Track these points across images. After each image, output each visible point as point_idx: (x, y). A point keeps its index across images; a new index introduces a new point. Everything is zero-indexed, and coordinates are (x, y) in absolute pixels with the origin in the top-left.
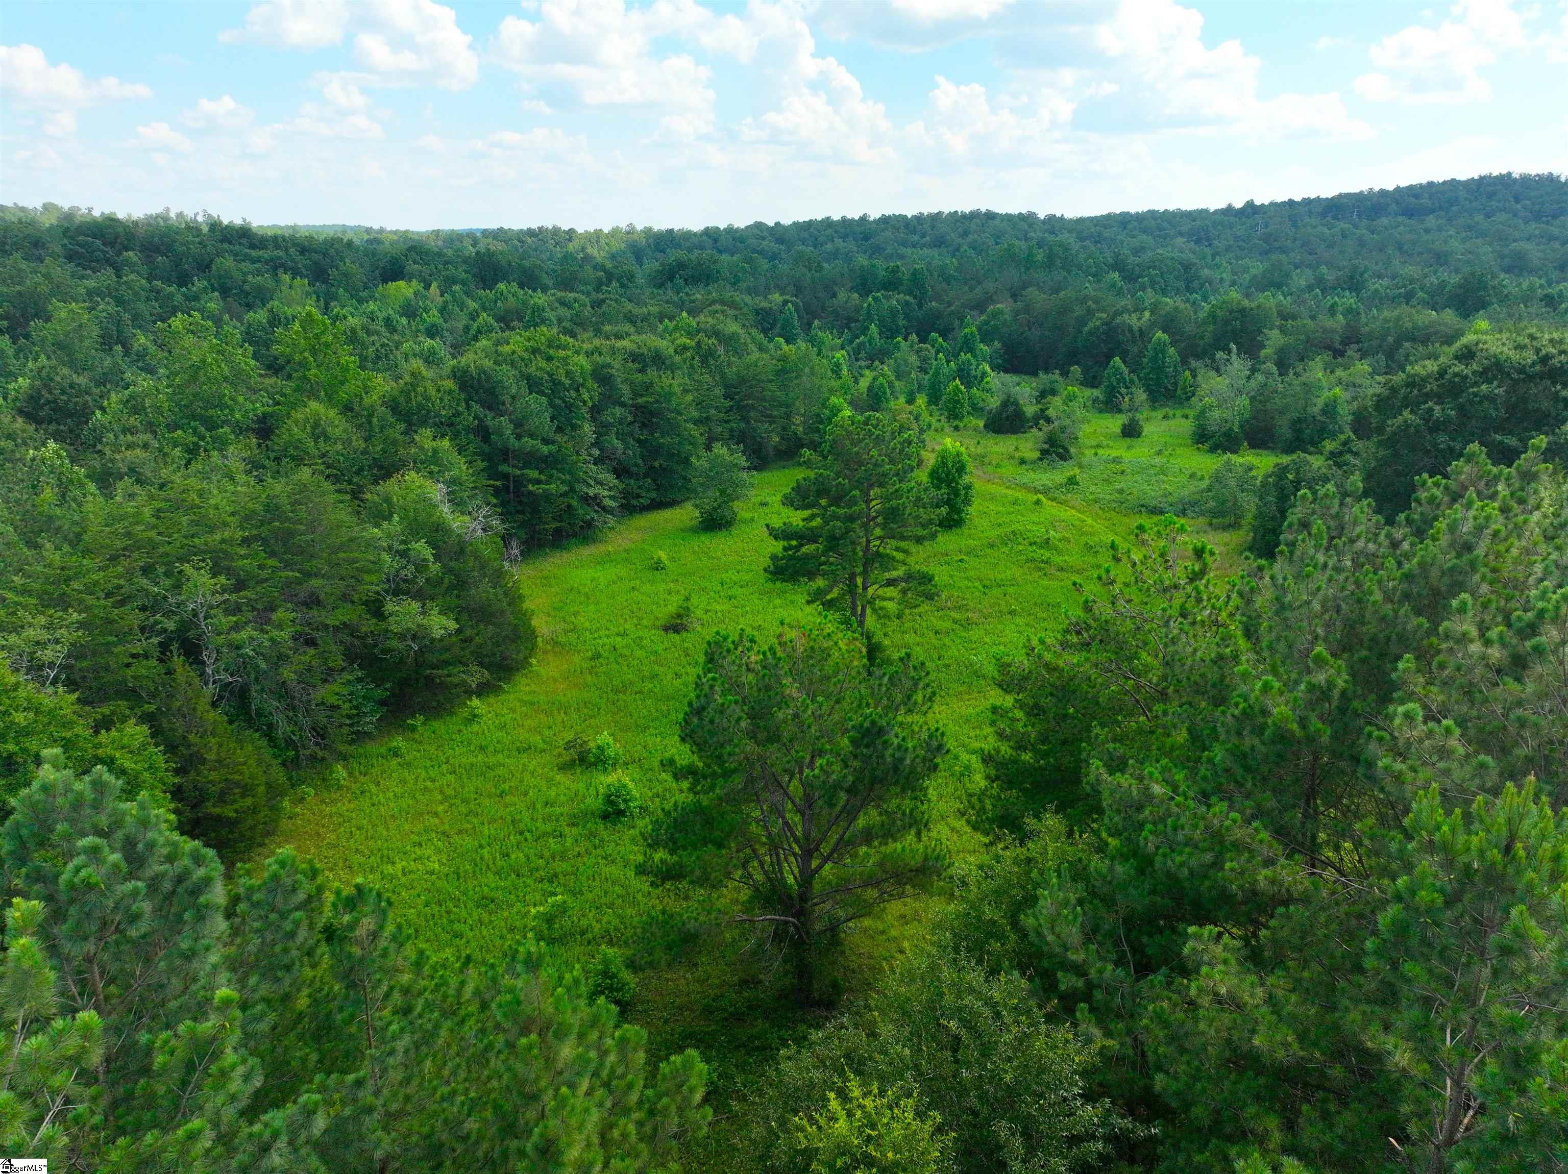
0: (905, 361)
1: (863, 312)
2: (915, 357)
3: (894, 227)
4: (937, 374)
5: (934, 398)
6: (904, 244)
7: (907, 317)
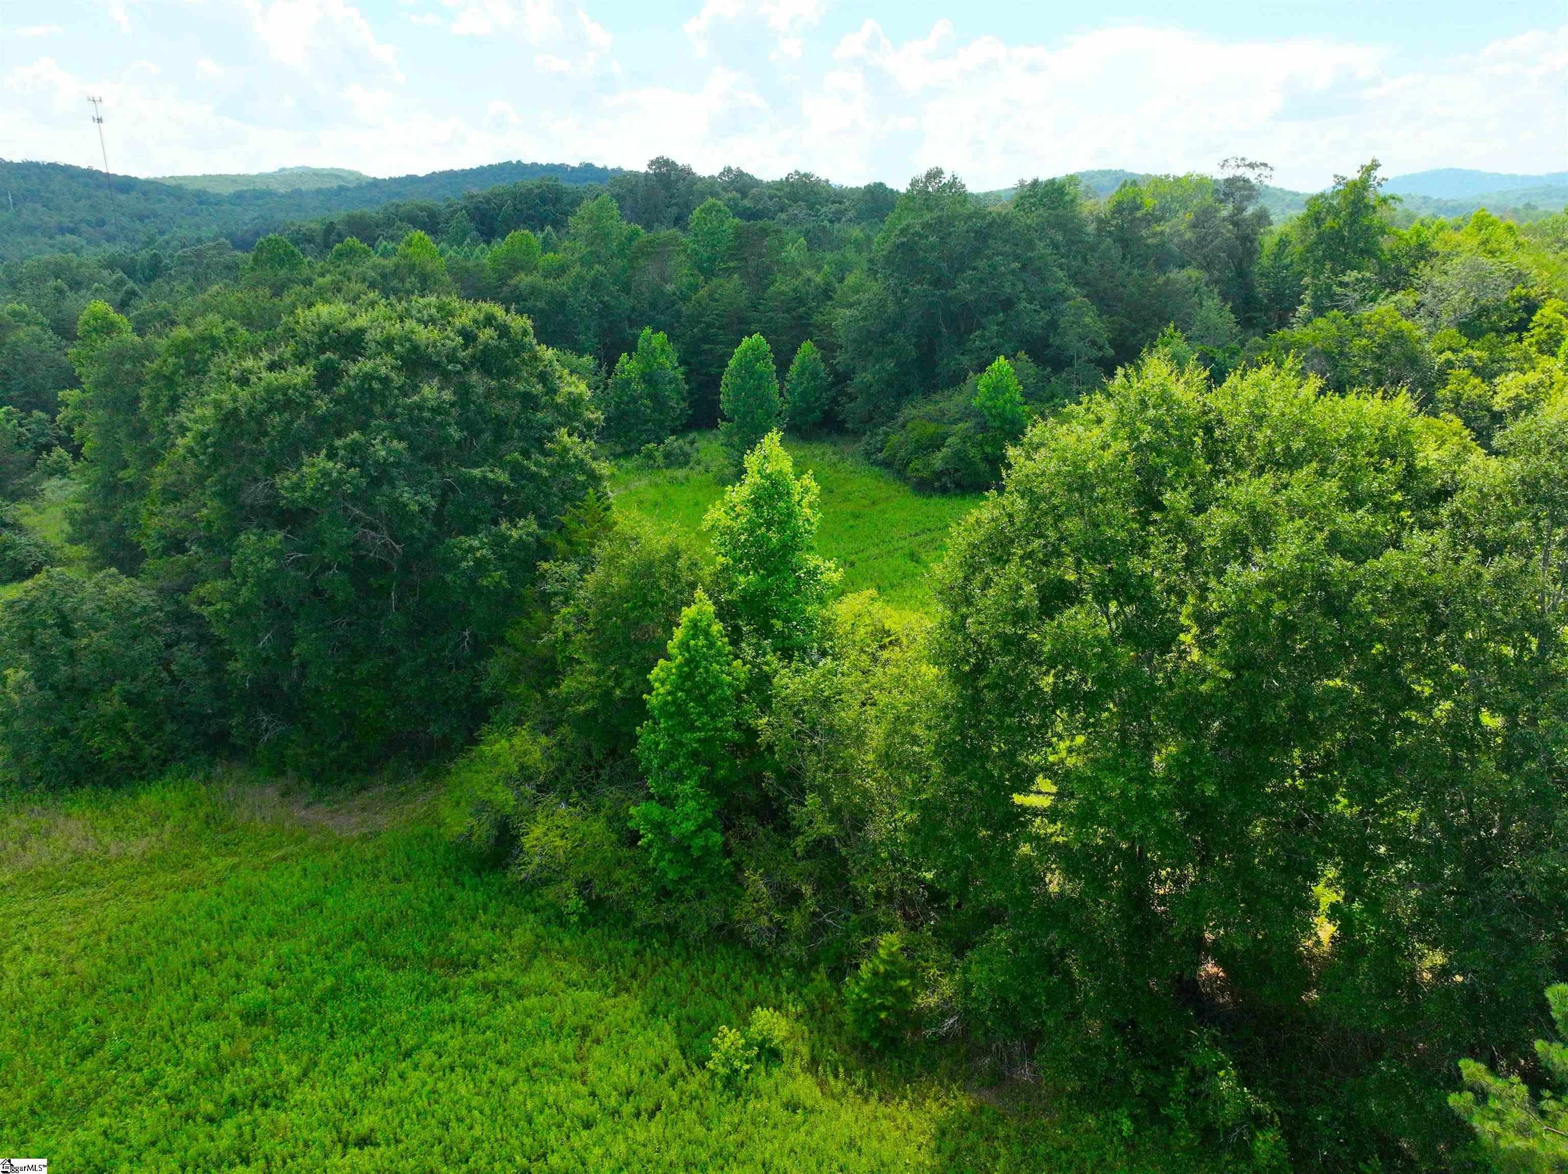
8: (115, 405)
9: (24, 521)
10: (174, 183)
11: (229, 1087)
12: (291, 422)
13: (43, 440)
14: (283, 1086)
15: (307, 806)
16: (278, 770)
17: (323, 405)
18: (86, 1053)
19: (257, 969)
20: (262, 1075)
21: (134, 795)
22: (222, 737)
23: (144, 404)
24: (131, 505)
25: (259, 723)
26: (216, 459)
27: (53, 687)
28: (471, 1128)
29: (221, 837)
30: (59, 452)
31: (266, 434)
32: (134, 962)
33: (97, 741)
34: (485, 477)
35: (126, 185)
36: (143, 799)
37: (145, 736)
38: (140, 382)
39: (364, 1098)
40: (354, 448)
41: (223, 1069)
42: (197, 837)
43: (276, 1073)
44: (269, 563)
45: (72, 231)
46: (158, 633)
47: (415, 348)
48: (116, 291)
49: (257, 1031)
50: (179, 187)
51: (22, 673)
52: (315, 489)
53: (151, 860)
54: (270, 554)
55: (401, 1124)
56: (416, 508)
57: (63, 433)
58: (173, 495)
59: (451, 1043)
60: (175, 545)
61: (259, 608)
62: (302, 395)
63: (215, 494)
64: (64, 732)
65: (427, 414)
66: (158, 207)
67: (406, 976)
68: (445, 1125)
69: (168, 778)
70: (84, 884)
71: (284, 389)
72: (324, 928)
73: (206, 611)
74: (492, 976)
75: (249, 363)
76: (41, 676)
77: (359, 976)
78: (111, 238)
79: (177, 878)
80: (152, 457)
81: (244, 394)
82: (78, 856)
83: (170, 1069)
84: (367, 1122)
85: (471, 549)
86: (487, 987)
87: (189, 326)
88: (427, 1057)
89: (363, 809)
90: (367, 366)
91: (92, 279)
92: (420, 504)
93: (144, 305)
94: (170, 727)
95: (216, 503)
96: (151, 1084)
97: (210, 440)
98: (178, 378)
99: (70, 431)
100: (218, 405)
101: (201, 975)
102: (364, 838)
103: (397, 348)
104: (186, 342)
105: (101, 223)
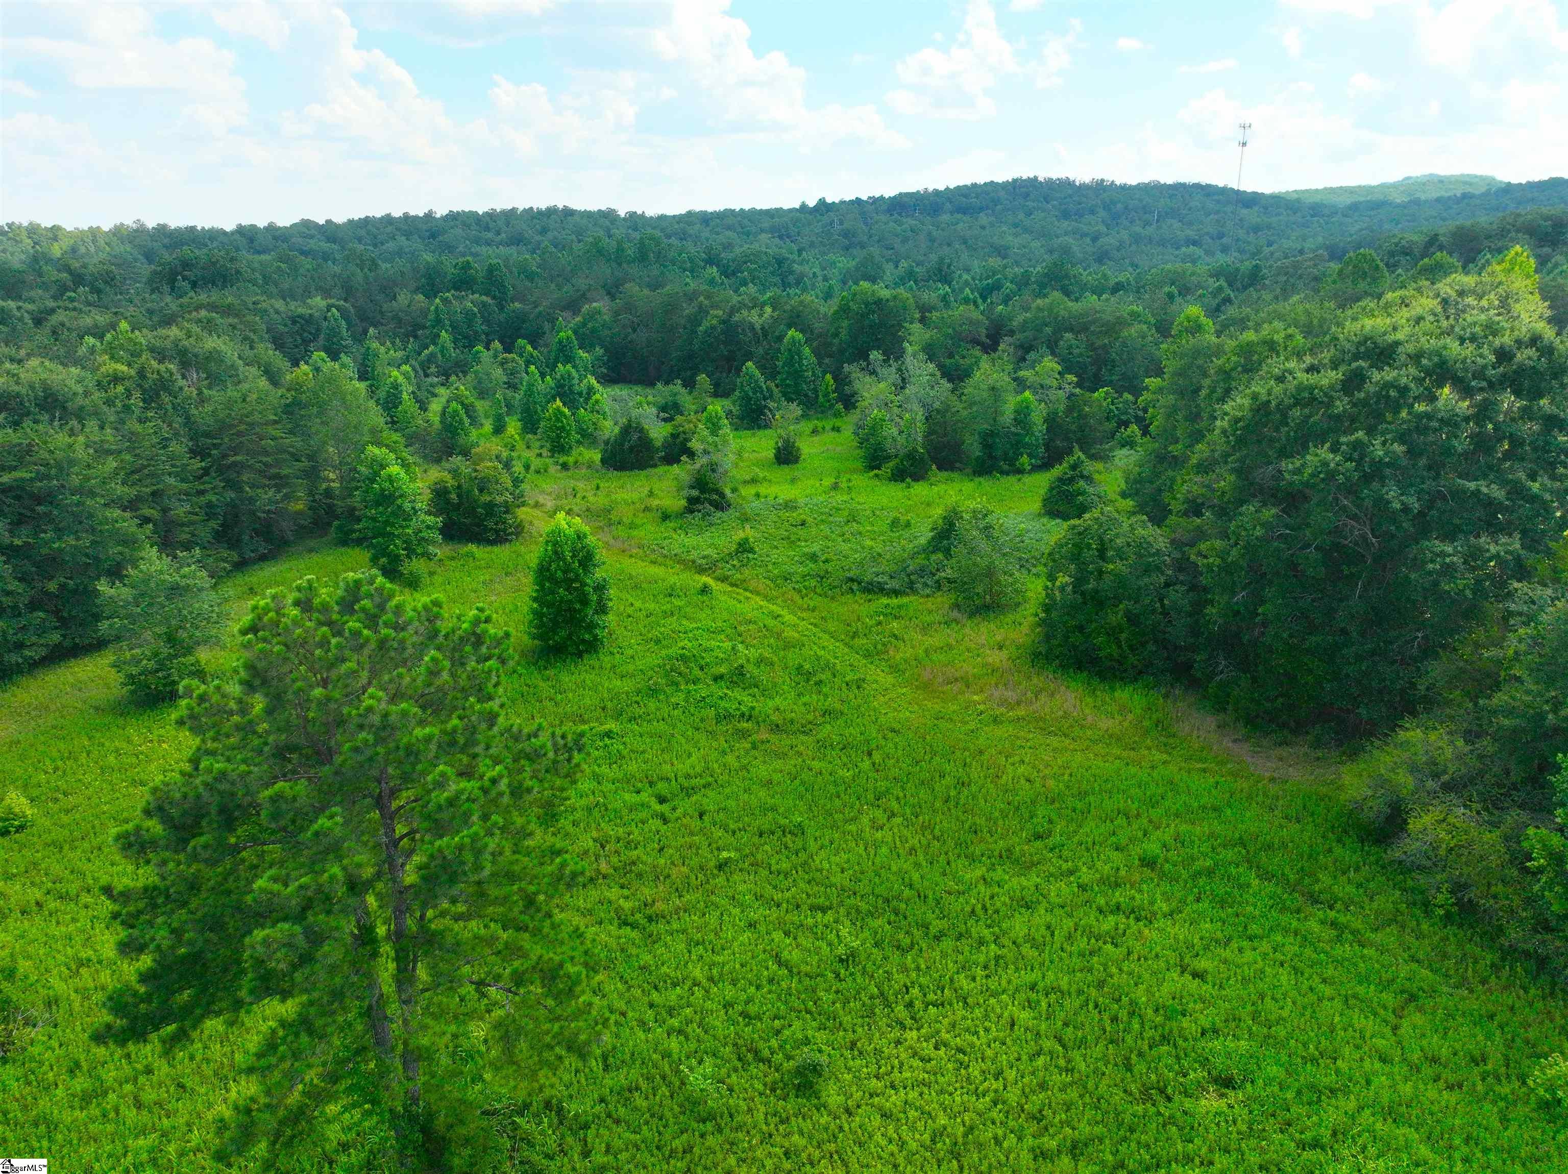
0: (488, 374)
1: (431, 316)
2: (500, 371)
3: (464, 224)
4: (530, 393)
5: (530, 425)
6: (477, 241)
7: (487, 321)
8: (1181, 393)
9: (1096, 476)
10: (1296, 196)
11: (1119, 896)
12: (1310, 417)
13: (1124, 417)
14: (1154, 914)
15: (1235, 741)
16: (1220, 706)
17: (1341, 405)
18: (1039, 837)
19: (1159, 833)
20: (1142, 900)
21: (1113, 689)
22: (1188, 667)
23: (1203, 393)
24: (1170, 473)
25: (1218, 664)
26: (1241, 442)
27: (1083, 594)
28: (1282, 1008)
29: (1163, 739)
30: (1134, 428)
31: (1287, 424)
32: (1082, 795)
33: (1100, 640)
34: (1478, 491)
35: (1251, 200)
36: (1117, 694)
37: (1132, 648)
38: (1205, 375)
39: (1206, 948)
40: (1357, 445)
41: (1117, 885)
42: (1146, 732)
43: (1152, 903)
44: (1259, 532)
45: (1195, 243)
46: (1162, 573)
47: (1443, 363)
48: (1215, 297)
49: (1147, 871)
50: (1298, 200)
51: (1067, 579)
52: (1313, 475)
53: (1111, 736)
54: (1262, 525)
55: (1228, 979)
56: (1398, 506)
57: (1140, 413)
58: (1204, 468)
59: (1287, 948)
60: (1195, 508)
61: (1242, 568)
62: (1326, 394)
63: (1233, 470)
64: (1081, 628)
65: (1435, 424)
66: (1274, 220)
67: (1270, 887)
68: (1262, 997)
69: (1140, 684)
70: (1066, 735)
71: (1311, 389)
72: (1218, 828)
73: (1200, 561)
74: (1342, 919)
75: (1292, 364)
76: (1079, 582)
77: (1233, 870)
78: (1225, 250)
79: (1125, 754)
80: (1197, 436)
81: (1278, 389)
82: (1066, 716)
83: (1084, 869)
84: (1203, 964)
85: (1443, 554)
86: (1334, 924)
87: (1256, 331)
88: (1265, 946)
89: (1281, 759)
90: (1389, 375)
91: (1199, 286)
92: (1403, 504)
93: (1231, 311)
94: (1151, 647)
95: (1232, 478)
96: (1071, 872)
97: (1240, 424)
98: (1233, 374)
99: (1145, 411)
100: (1255, 397)
101: (1121, 821)
102: (1272, 780)
103: (1425, 361)
104: (1250, 344)
105: (1221, 236)
